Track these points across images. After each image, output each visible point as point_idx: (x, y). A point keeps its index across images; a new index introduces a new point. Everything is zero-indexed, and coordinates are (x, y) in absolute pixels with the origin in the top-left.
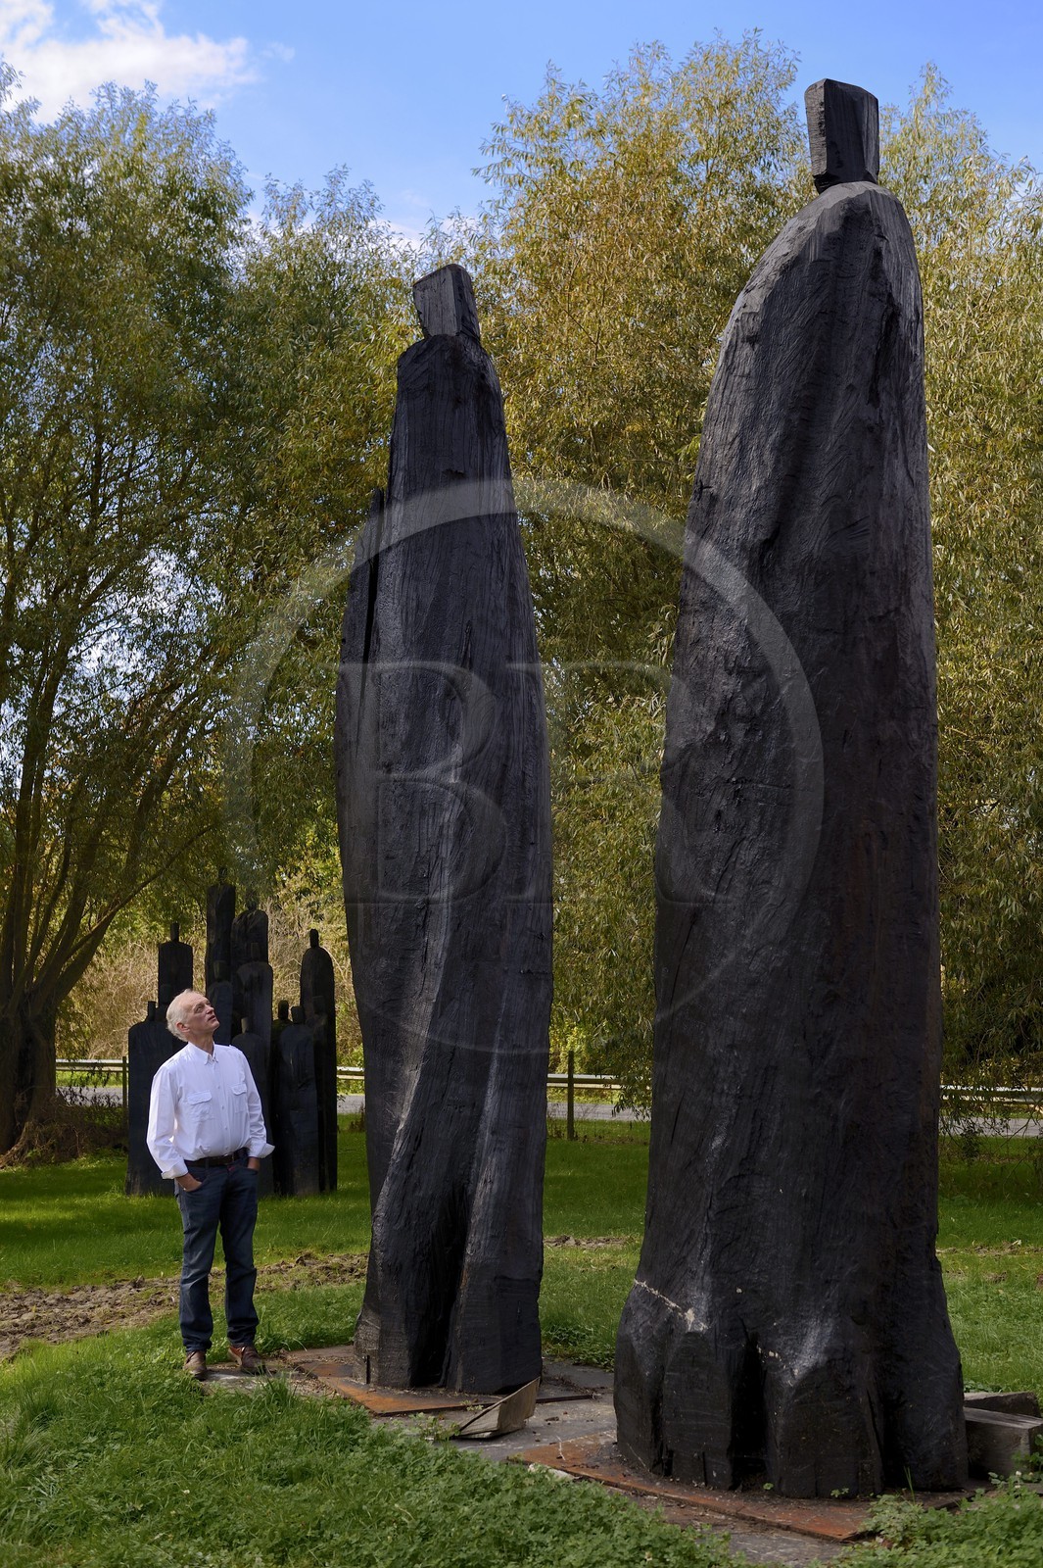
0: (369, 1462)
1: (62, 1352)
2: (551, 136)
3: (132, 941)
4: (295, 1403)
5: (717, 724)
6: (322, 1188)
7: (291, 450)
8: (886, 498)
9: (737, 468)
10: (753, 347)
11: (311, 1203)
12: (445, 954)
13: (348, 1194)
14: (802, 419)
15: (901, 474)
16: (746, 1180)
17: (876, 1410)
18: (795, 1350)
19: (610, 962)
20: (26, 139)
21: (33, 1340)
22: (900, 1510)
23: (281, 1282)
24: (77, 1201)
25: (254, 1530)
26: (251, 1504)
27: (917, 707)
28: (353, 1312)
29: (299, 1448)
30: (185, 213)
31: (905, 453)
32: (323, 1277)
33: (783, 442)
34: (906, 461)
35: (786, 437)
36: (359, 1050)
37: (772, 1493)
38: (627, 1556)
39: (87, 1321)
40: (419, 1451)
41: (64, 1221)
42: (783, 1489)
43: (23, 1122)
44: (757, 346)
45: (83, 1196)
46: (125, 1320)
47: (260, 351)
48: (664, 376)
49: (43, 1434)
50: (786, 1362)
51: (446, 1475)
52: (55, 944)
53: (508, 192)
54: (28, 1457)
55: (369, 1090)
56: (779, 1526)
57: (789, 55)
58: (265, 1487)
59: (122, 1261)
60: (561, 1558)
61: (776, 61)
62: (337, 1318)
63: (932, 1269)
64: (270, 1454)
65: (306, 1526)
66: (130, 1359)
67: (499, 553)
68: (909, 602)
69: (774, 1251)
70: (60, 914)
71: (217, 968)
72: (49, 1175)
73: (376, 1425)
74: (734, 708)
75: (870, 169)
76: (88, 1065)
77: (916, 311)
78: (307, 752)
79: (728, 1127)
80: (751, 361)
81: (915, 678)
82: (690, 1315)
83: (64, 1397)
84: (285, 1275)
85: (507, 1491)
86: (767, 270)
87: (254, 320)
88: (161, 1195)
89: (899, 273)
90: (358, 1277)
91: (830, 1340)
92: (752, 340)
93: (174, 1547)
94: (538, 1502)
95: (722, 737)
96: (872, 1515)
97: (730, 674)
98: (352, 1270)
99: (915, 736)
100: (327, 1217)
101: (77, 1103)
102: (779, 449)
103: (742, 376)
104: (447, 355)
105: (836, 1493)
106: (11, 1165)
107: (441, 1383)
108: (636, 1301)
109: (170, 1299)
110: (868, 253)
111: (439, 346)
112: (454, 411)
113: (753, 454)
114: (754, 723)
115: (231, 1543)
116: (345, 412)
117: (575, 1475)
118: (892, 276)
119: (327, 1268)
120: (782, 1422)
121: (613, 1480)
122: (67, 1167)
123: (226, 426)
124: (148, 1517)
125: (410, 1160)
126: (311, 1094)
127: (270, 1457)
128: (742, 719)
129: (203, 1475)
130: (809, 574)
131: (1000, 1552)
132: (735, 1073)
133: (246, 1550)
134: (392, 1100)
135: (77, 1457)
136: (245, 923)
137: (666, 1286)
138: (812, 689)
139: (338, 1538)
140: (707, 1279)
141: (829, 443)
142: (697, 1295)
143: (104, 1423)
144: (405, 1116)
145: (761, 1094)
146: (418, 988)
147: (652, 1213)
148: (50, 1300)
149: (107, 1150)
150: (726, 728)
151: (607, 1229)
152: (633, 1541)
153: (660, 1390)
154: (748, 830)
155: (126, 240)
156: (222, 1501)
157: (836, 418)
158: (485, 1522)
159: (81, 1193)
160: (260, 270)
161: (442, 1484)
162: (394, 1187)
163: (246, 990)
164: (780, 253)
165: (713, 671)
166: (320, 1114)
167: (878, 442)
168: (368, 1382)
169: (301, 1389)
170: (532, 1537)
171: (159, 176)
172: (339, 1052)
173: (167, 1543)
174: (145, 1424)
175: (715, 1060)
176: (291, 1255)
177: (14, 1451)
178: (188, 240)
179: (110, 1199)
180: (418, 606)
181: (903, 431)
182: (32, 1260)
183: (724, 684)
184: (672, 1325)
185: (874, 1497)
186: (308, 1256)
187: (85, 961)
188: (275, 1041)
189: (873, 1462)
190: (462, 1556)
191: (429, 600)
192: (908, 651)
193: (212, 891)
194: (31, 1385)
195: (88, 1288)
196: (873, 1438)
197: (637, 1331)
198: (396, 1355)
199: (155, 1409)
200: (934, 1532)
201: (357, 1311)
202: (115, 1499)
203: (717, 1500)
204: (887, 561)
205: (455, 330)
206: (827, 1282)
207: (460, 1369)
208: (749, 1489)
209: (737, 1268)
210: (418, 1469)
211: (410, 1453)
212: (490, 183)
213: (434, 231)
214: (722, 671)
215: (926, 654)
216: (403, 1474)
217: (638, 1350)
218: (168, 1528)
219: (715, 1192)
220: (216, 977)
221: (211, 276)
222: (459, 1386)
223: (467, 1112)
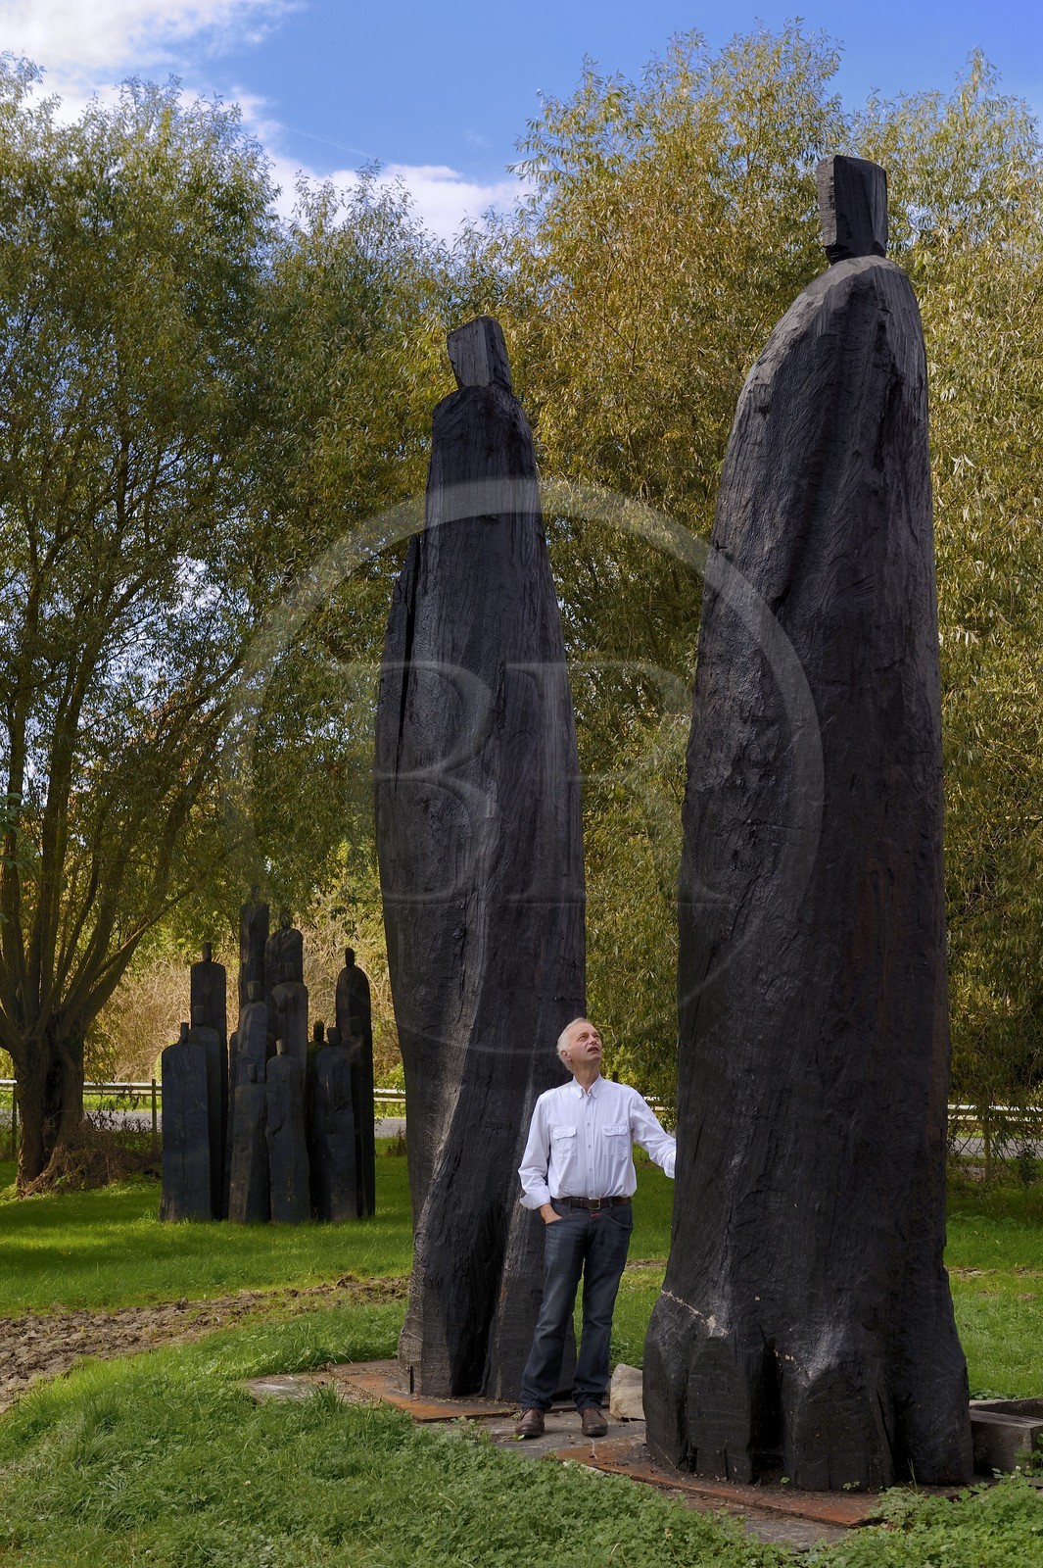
0: (415, 1460)
1: (118, 1368)
2: (588, 131)
3: (158, 958)
4: (343, 1408)
5: (734, 769)
6: (360, 1214)
7: (323, 458)
8: (890, 556)
9: (750, 530)
10: (765, 416)
11: (350, 1229)
12: (482, 983)
13: (386, 1219)
14: (810, 484)
15: (905, 533)
16: (763, 1196)
17: (886, 1410)
18: (809, 1353)
19: (649, 983)
20: (49, 137)
21: (85, 1357)
22: (905, 1500)
23: (323, 1303)
24: (111, 1228)
25: (311, 1517)
26: (306, 1494)
27: (922, 752)
28: (396, 1329)
29: (346, 1450)
30: (211, 211)
31: (908, 513)
32: (365, 1298)
33: (793, 506)
34: (910, 520)
35: (796, 501)
36: (398, 1071)
37: (789, 1486)
38: (650, 1536)
39: (137, 1339)
40: (460, 1449)
41: (98, 1247)
42: (799, 1483)
43: (51, 1147)
44: (768, 416)
45: (116, 1223)
46: (174, 1339)
47: (292, 354)
48: (702, 383)
49: (108, 1438)
50: (801, 1364)
51: (485, 1470)
52: (82, 964)
53: (543, 190)
54: (96, 1457)
55: (410, 1111)
56: (793, 1514)
57: (832, 44)
58: (318, 1481)
59: (164, 1284)
60: (591, 1538)
61: (818, 50)
62: (380, 1334)
63: (939, 1279)
64: (322, 1452)
65: (358, 1513)
66: (184, 1372)
67: (531, 595)
68: (913, 653)
69: (789, 1262)
70: (88, 932)
71: (250, 988)
72: (79, 1202)
73: (420, 1430)
74: (749, 755)
75: (878, 238)
76: (117, 1088)
77: (920, 378)
78: (342, 769)
79: (746, 1146)
80: (763, 430)
81: (920, 724)
82: (712, 1322)
83: (125, 1405)
84: (327, 1296)
85: (542, 1482)
86: (778, 343)
87: (285, 320)
88: (196, 1221)
89: (903, 343)
90: (400, 1297)
91: (842, 1344)
92: (763, 410)
93: (238, 1530)
94: (570, 1491)
95: (739, 782)
96: (880, 1504)
97: (745, 723)
98: (393, 1291)
99: (920, 779)
100: (365, 1242)
101: (107, 1128)
102: (790, 512)
103: (755, 444)
104: (480, 405)
105: (848, 1486)
106: (39, 1191)
107: (481, 1392)
108: (662, 1310)
109: (216, 1320)
110: (872, 327)
111: (472, 397)
112: (486, 459)
113: (764, 517)
114: (767, 768)
115: (289, 1528)
116: (378, 417)
117: (606, 1471)
118: (895, 348)
119: (369, 1289)
120: (797, 1420)
121: (641, 1476)
122: (98, 1193)
123: (258, 433)
124: (213, 1506)
125: (450, 1180)
126: (348, 1118)
127: (322, 1456)
128: (756, 764)
129: (260, 1471)
130: (819, 629)
131: (992, 1534)
132: (752, 1096)
133: (303, 1534)
134: (432, 1123)
135: (142, 1457)
136: (279, 941)
137: (689, 1295)
138: (823, 736)
139: (387, 1523)
140: (728, 1288)
141: (837, 505)
142: (718, 1303)
143: (165, 1426)
144: (445, 1137)
145: (777, 1115)
146: (456, 1015)
147: (678, 1227)
148: (97, 1321)
149: (138, 1177)
150: (741, 773)
151: (647, 1252)
152: (656, 1524)
153: (685, 1392)
154: (763, 868)
155: (152, 240)
156: (280, 1492)
157: (842, 485)
158: (521, 1510)
159: (115, 1219)
160: (291, 267)
161: (482, 1476)
162: (435, 1206)
163: (281, 1011)
164: (790, 328)
165: (729, 720)
166: (357, 1137)
167: (882, 504)
168: (412, 1391)
169: (348, 1398)
170: (564, 1521)
171: (184, 173)
172: (376, 1073)
173: (232, 1527)
174: (204, 1428)
175: (733, 1083)
176: (332, 1278)
177: (83, 1452)
178: (214, 241)
179: (144, 1226)
180: (453, 647)
181: (906, 493)
182: (76, 1283)
183: (740, 732)
184: (695, 1331)
185: (884, 1490)
186: (349, 1279)
187: (114, 980)
188: (311, 1062)
189: (884, 1457)
190: (501, 1536)
191: (464, 642)
192: (914, 699)
193: (244, 910)
194: (92, 1396)
195: (133, 1309)
196: (883, 1436)
197: (663, 1337)
198: (438, 1366)
199: (211, 1415)
200: (934, 1517)
201: (400, 1327)
202: (180, 1491)
203: (738, 1492)
204: (891, 615)
205: (488, 380)
206: (839, 1290)
207: (499, 1379)
208: (767, 1483)
209: (755, 1277)
210: (460, 1465)
211: (452, 1450)
212: (526, 179)
213: (468, 231)
214: (737, 720)
215: (930, 701)
216: (446, 1469)
217: (664, 1355)
218: (231, 1515)
219: (735, 1207)
220: (250, 997)
221: (239, 276)
222: (498, 1395)
223: (504, 1133)
